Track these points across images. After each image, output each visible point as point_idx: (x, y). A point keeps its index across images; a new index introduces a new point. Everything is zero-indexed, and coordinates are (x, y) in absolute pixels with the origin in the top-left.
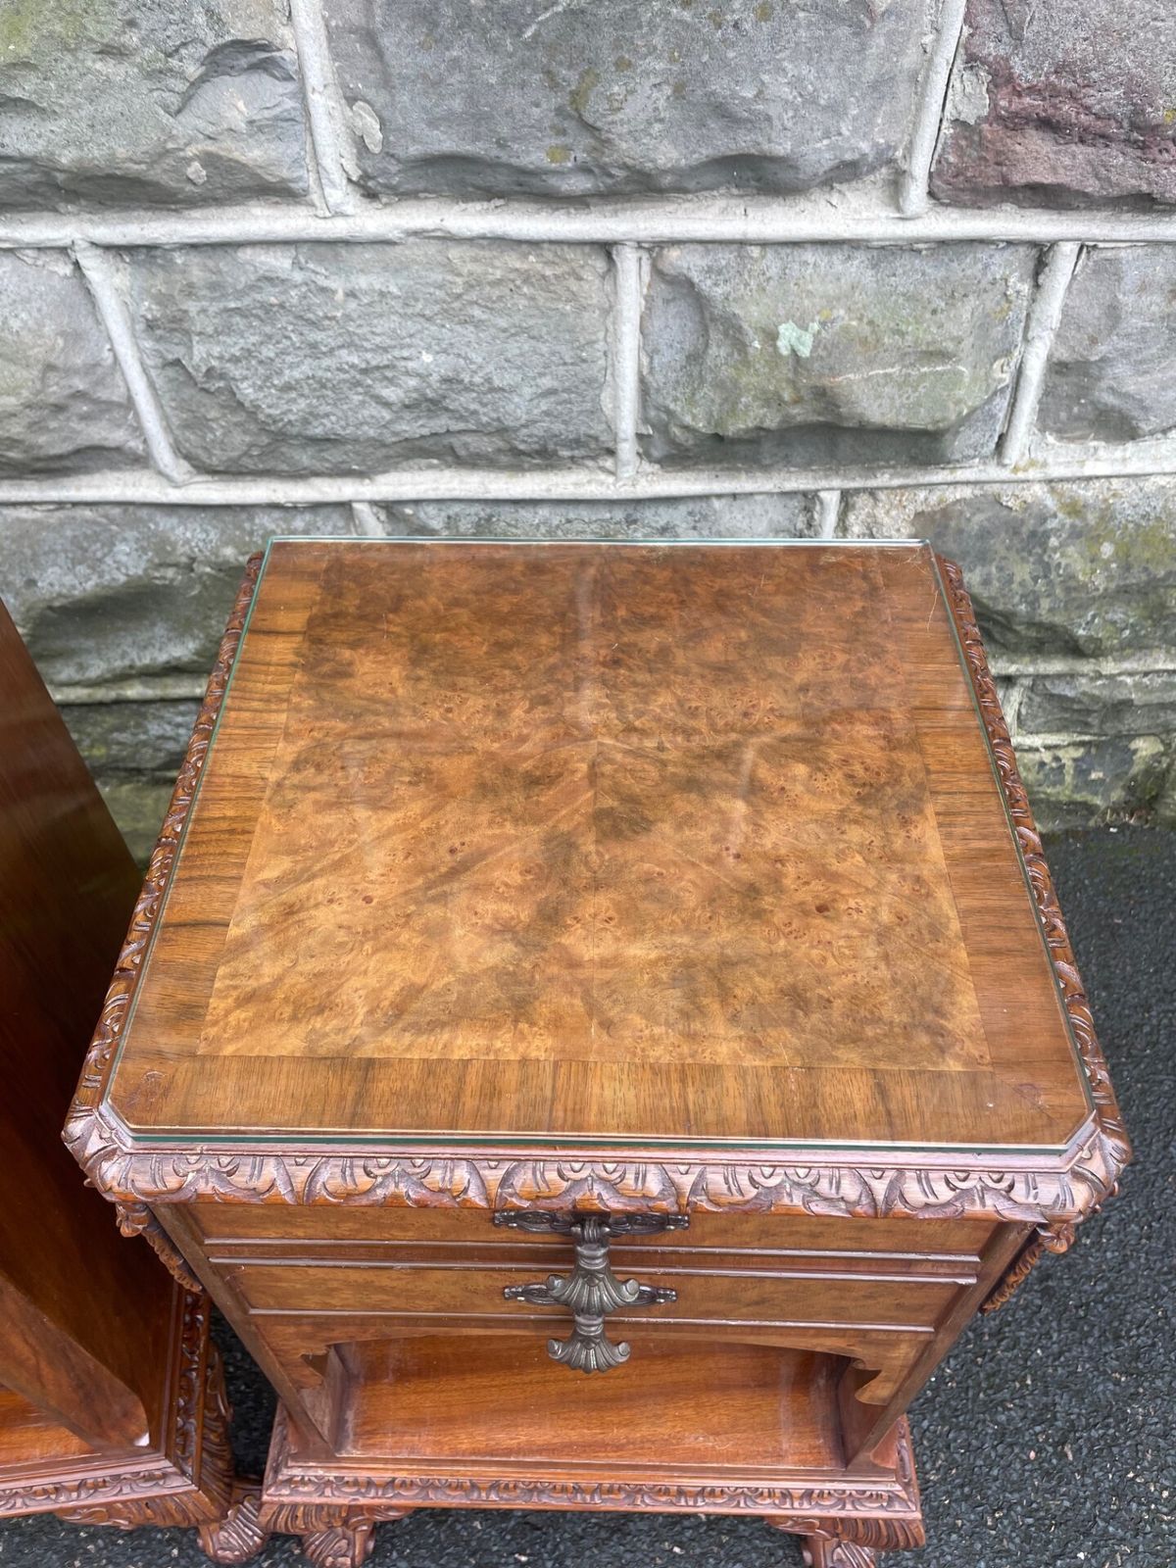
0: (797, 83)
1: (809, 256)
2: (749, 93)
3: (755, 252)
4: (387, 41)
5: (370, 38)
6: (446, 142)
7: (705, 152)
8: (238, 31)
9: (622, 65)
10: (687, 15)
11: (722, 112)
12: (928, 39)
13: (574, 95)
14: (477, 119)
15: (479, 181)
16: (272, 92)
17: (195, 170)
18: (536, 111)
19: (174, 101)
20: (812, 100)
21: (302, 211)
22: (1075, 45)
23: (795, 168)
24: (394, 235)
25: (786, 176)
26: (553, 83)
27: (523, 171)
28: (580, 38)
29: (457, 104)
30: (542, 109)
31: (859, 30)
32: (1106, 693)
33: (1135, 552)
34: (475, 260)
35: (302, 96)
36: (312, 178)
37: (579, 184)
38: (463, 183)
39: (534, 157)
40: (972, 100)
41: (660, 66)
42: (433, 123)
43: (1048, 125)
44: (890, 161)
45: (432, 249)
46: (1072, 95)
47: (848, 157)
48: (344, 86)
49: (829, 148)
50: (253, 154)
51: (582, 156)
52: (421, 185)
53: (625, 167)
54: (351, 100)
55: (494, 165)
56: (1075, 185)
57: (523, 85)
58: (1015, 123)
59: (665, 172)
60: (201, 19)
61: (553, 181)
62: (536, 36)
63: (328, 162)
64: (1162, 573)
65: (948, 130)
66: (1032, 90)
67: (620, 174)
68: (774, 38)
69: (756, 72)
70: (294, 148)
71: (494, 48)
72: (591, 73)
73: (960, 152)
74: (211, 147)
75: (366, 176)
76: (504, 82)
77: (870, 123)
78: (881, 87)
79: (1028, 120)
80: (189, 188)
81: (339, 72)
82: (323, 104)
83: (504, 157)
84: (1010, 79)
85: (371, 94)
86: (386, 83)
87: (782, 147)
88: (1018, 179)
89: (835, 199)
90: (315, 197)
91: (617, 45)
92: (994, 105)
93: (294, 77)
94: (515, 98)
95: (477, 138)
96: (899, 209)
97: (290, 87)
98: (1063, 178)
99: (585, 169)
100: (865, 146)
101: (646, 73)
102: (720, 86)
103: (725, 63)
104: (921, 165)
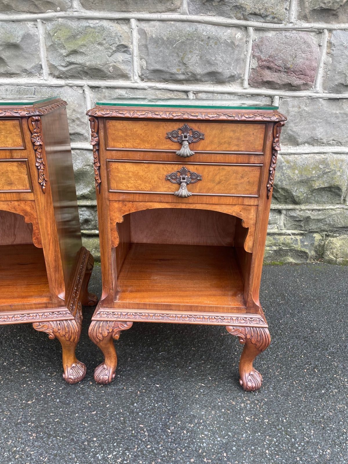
0: (222, 57)
1: (226, 95)
2: (214, 59)
3: (216, 94)
4: (149, 46)
5: (146, 46)
6: (158, 67)
7: (206, 71)
8: (123, 43)
9: (190, 52)
10: (202, 43)
11: (209, 63)
12: (245, 53)
13: (182, 58)
14: (164, 62)
15: (163, 77)
16: (127, 56)
17: (111, 69)
18: (175, 61)
19: (110, 54)
20: (225, 61)
21: (129, 82)
22: (271, 52)
23: (223, 75)
24: (146, 87)
25: (221, 77)
26: (178, 56)
27: (172, 74)
28: (183, 47)
29: (160, 59)
30: (176, 61)
31: (233, 48)
32: (303, 214)
33: (303, 173)
34: (161, 94)
35: (132, 58)
36: (132, 75)
37: (182, 77)
38: (160, 78)
39: (174, 70)
40: (255, 64)
41: (198, 52)
42: (156, 63)
43: (269, 68)
44: (241, 78)
45: (153, 91)
46: (272, 62)
47: (233, 74)
48: (140, 56)
49: (229, 72)
50: (122, 67)
51: (183, 70)
52: (152, 77)
53: (191, 72)
54: (141, 59)
55: (166, 72)
56: (276, 81)
57: (173, 56)
58: (262, 67)
59: (198, 74)
60: (117, 40)
61: (177, 76)
62: (175, 46)
63: (136, 71)
64: (310, 177)
65: (251, 71)
66: (265, 61)
67: (190, 74)
68: (218, 48)
69: (215, 55)
70: (130, 68)
71: (168, 48)
72: (185, 54)
73: (253, 74)
74: (115, 64)
75: (142, 75)
76: (169, 55)
77: (236, 68)
78: (238, 60)
79: (265, 67)
80: (109, 73)
81: (140, 54)
82: (136, 59)
83: (168, 70)
84: (261, 59)
85: (145, 57)
86: (148, 55)
87: (220, 70)
88: (265, 80)
89: (231, 85)
90: (132, 79)
91: (190, 48)
92: (258, 64)
93: (131, 54)
94: (171, 58)
95: (163, 67)
96: (243, 87)
97: (130, 56)
98: (273, 80)
99: (184, 74)
100: (236, 73)
101: (195, 53)
102: (208, 57)
103: (209, 52)
104: (246, 77)
